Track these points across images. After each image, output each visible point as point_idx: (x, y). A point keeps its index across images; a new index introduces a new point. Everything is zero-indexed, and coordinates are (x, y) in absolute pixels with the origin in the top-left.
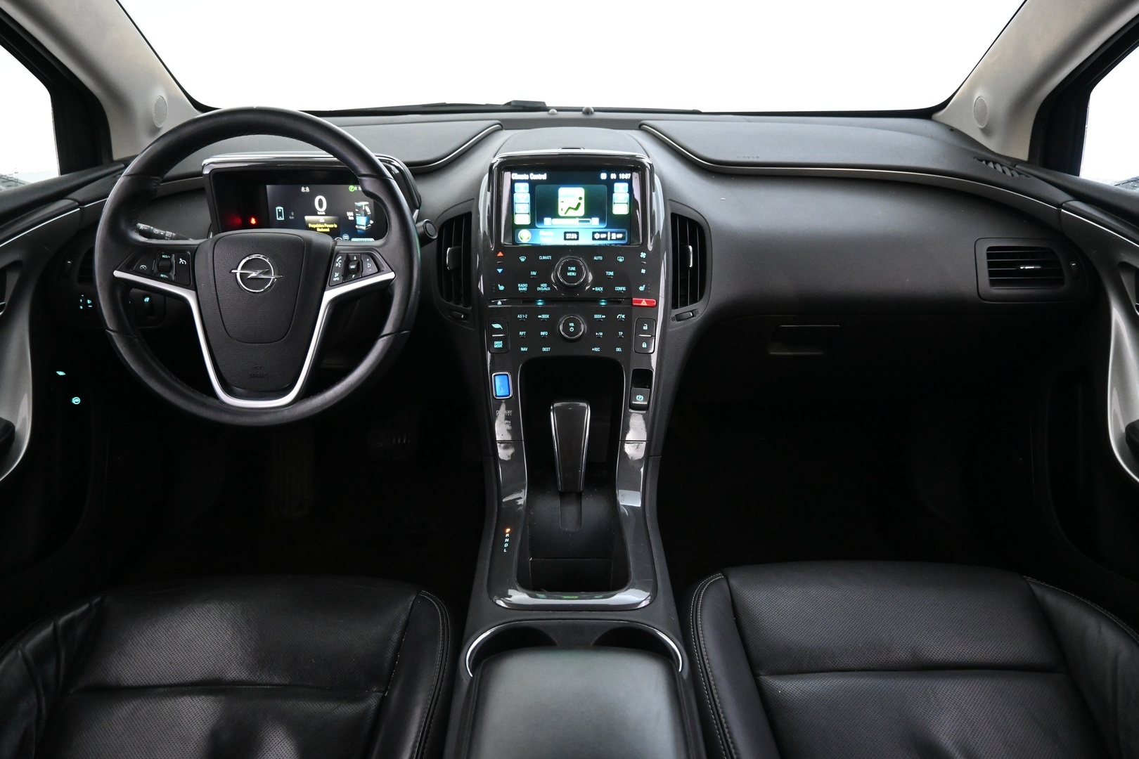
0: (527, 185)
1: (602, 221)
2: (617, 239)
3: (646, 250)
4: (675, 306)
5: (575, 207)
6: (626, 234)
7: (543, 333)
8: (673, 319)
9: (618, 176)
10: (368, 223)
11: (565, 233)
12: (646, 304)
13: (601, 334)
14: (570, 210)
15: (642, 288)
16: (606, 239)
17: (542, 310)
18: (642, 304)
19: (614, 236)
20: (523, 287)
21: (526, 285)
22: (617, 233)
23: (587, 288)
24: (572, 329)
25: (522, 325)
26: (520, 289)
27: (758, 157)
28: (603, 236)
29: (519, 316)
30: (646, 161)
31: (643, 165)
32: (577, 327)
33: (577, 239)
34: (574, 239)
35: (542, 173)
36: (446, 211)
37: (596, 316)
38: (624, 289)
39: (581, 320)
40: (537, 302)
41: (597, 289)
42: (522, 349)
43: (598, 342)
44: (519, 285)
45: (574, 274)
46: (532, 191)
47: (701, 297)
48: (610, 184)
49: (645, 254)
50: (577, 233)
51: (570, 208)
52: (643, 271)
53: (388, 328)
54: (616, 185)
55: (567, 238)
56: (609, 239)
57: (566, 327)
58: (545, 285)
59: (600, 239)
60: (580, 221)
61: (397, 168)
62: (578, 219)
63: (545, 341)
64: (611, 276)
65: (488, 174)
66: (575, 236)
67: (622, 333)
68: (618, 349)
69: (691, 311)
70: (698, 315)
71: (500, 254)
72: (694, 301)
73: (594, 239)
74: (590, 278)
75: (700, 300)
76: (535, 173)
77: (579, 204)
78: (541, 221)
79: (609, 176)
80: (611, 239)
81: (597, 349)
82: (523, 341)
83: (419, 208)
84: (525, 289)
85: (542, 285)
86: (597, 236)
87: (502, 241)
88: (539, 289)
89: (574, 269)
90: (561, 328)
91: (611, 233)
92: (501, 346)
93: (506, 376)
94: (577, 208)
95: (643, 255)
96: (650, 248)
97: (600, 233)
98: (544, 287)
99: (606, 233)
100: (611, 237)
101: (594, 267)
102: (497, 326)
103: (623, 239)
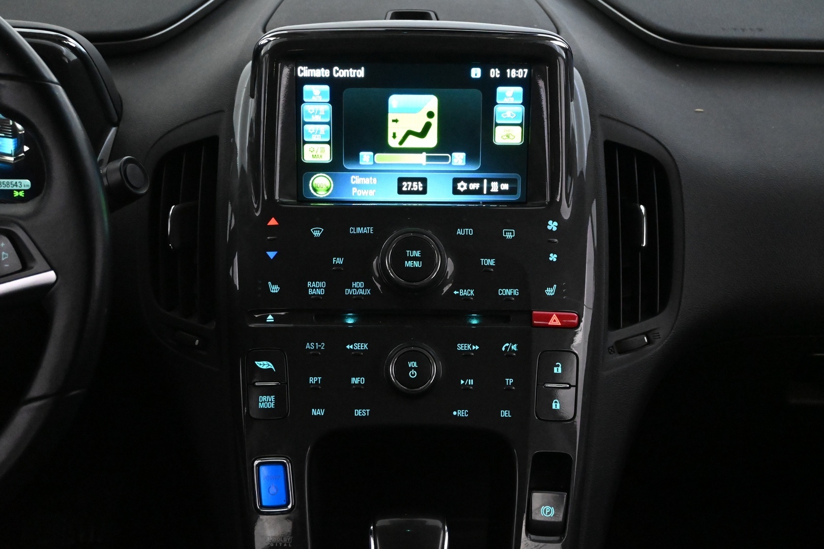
0: (326, 88)
1: (470, 159)
2: (501, 192)
3: (557, 217)
4: (614, 324)
5: (419, 130)
6: (519, 182)
7: (355, 381)
8: (611, 351)
9: (503, 73)
10: (18, 149)
11: (401, 180)
12: (558, 323)
13: (471, 382)
14: (411, 137)
15: (550, 292)
16: (479, 192)
17: (354, 335)
18: (551, 323)
19: (495, 186)
20: (317, 288)
21: (322, 284)
22: (500, 181)
23: (446, 289)
24: (413, 374)
25: (315, 363)
26: (311, 292)
27: (760, 30)
28: (474, 186)
29: (308, 346)
30: (558, 43)
31: (552, 51)
32: (423, 371)
33: (424, 192)
34: (417, 192)
35: (357, 67)
36: (169, 132)
37: (461, 347)
38: (516, 292)
39: (430, 352)
40: (344, 317)
41: (463, 293)
42: (315, 412)
43: (463, 397)
44: (309, 284)
45: (417, 264)
46: (335, 100)
47: (663, 306)
48: (488, 89)
49: (556, 224)
50: (424, 181)
51: (409, 133)
52: (553, 257)
53: (40, 385)
54: (500, 90)
55: (404, 189)
56: (485, 192)
57: (402, 370)
58: (361, 284)
59: (468, 192)
60: (429, 159)
61: (74, 50)
62: (424, 154)
63: (359, 397)
64: (490, 266)
65: (250, 63)
66: (417, 186)
67: (511, 381)
68: (505, 414)
69: (646, 334)
70: (658, 341)
71: (273, 222)
72: (650, 312)
73: (456, 191)
74: (450, 268)
75: (661, 311)
76: (342, 67)
77: (427, 126)
78: (354, 157)
79: (485, 73)
80: (489, 193)
81: (461, 413)
82: (317, 396)
83: (116, 125)
84: (320, 292)
85: (355, 284)
86: (462, 186)
87: (277, 197)
88: (348, 292)
89: (417, 254)
90: (392, 369)
91: (490, 181)
92: (272, 405)
93: (281, 467)
94: (423, 134)
95: (553, 225)
96: (566, 212)
97: (468, 181)
98: (358, 289)
99: (480, 181)
100: (489, 188)
101: (458, 249)
102: (264, 365)
103: (512, 191)
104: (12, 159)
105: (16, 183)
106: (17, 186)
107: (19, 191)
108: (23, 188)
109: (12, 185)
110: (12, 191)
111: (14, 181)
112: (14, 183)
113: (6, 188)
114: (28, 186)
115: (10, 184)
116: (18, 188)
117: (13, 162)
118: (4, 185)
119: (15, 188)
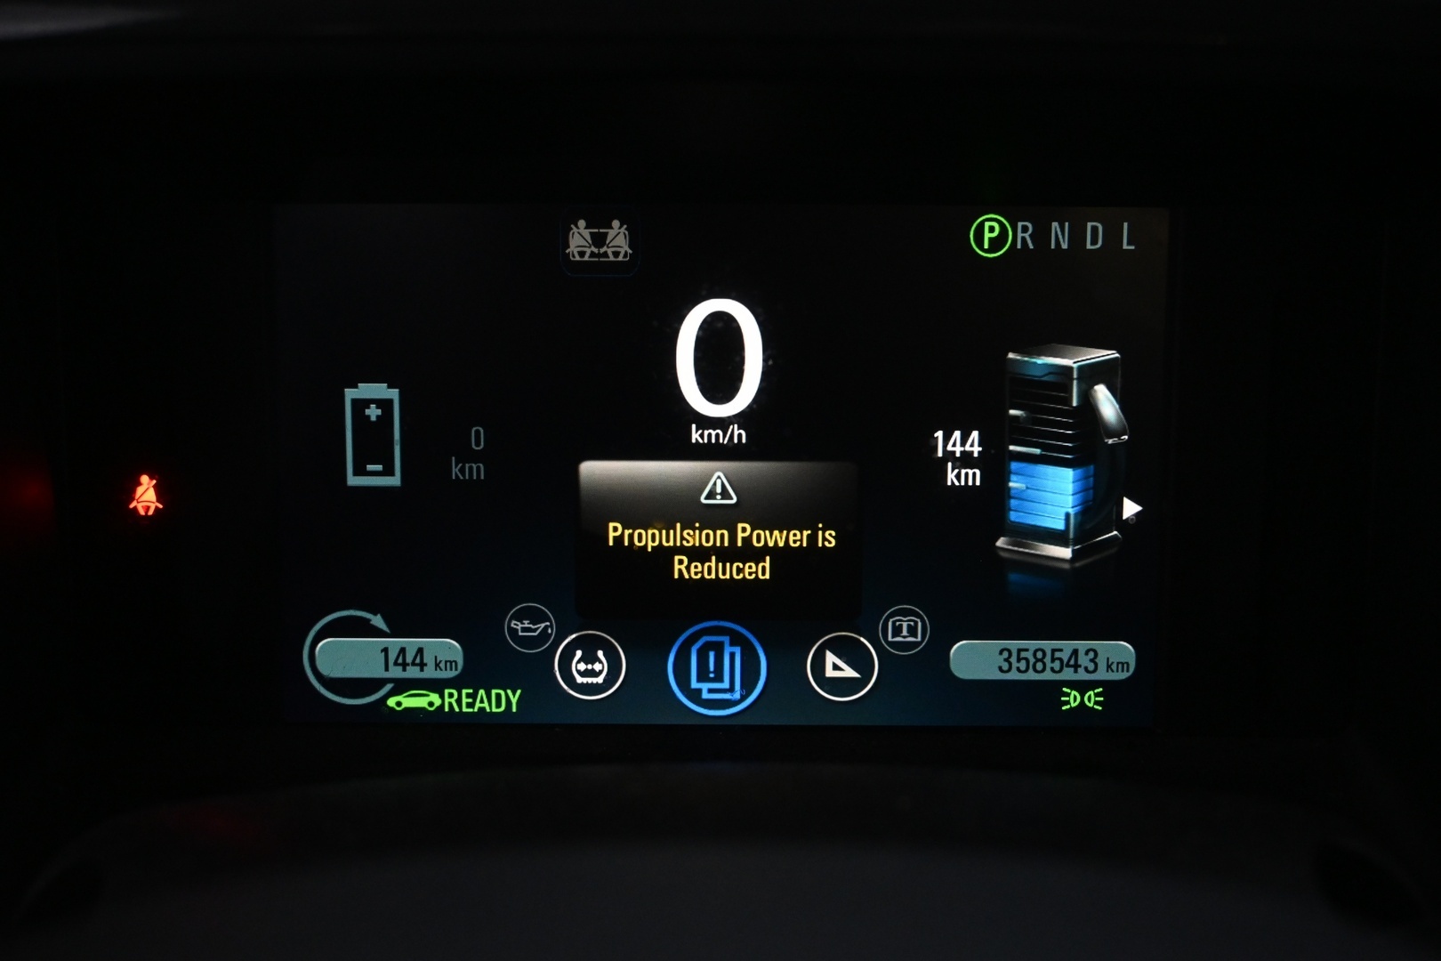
10: (1096, 511)
104: (1065, 553)
105: (1075, 652)
106: (1076, 667)
107: (1082, 687)
108: (1102, 675)
109: (1057, 665)
110: (1055, 688)
111: (1067, 645)
112: (1065, 656)
113: (1031, 676)
114: (1123, 665)
115: (1048, 660)
116: (1082, 675)
117: (1067, 566)
118: (1023, 665)
119: (1068, 674)
